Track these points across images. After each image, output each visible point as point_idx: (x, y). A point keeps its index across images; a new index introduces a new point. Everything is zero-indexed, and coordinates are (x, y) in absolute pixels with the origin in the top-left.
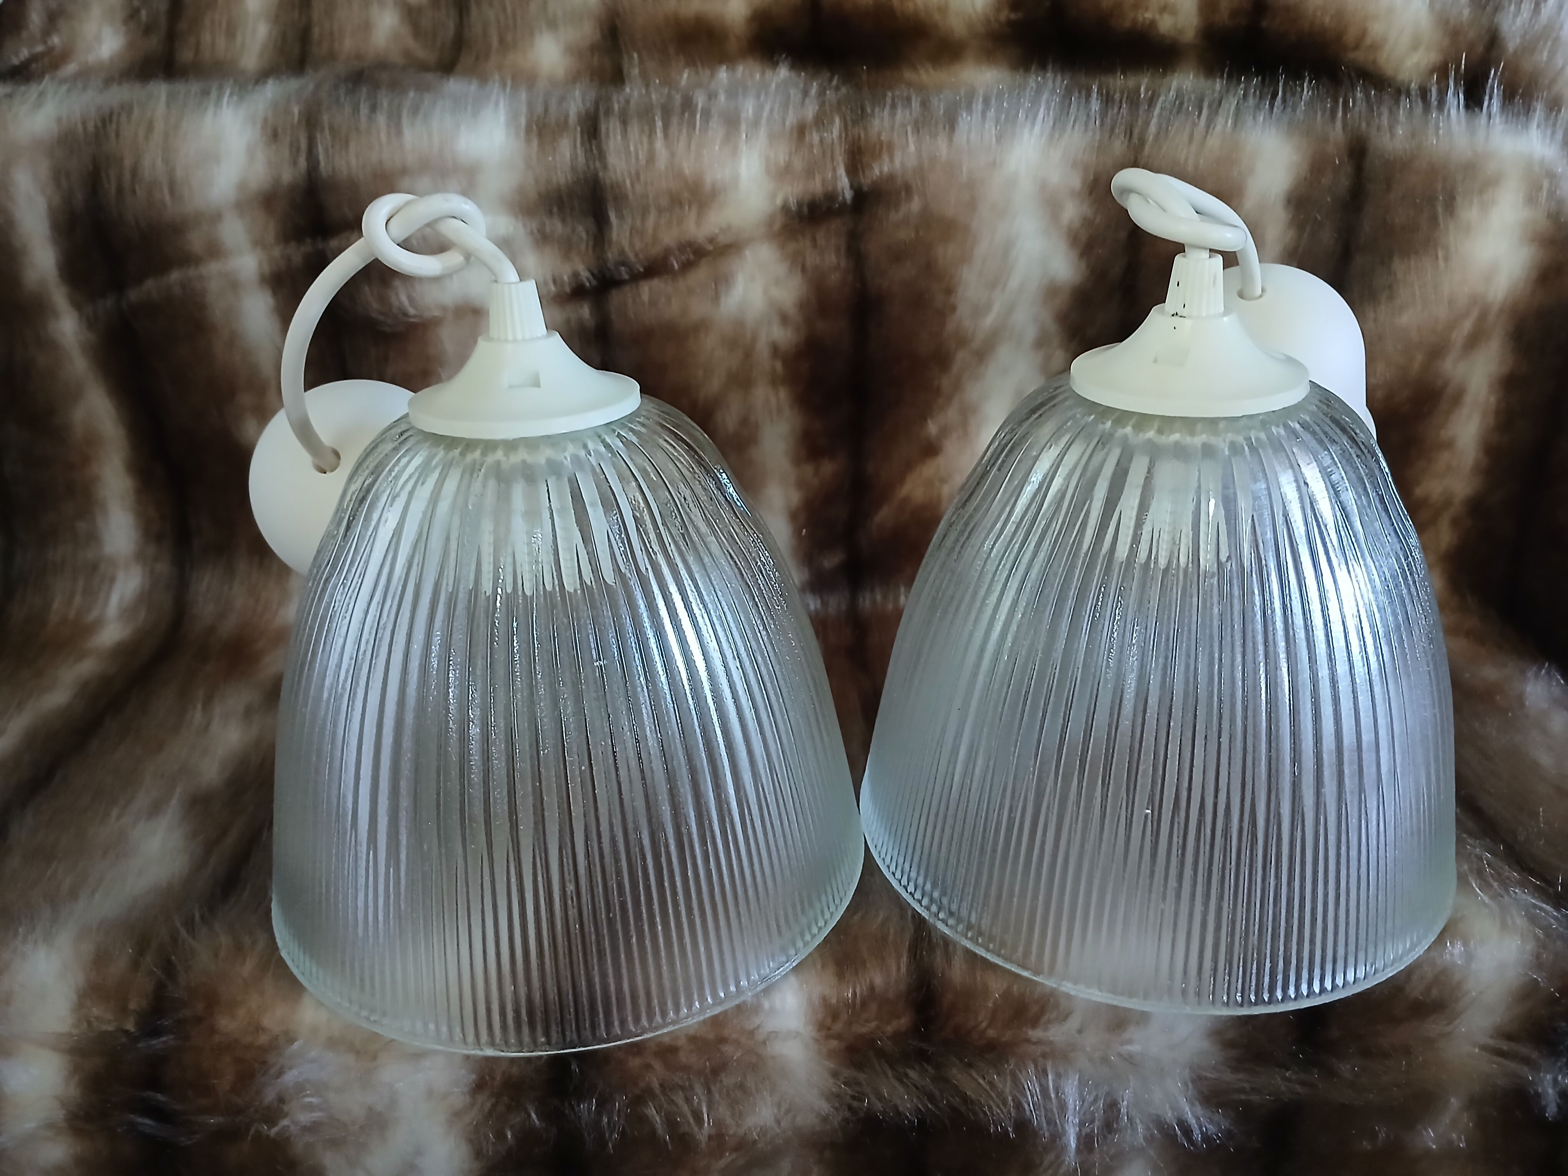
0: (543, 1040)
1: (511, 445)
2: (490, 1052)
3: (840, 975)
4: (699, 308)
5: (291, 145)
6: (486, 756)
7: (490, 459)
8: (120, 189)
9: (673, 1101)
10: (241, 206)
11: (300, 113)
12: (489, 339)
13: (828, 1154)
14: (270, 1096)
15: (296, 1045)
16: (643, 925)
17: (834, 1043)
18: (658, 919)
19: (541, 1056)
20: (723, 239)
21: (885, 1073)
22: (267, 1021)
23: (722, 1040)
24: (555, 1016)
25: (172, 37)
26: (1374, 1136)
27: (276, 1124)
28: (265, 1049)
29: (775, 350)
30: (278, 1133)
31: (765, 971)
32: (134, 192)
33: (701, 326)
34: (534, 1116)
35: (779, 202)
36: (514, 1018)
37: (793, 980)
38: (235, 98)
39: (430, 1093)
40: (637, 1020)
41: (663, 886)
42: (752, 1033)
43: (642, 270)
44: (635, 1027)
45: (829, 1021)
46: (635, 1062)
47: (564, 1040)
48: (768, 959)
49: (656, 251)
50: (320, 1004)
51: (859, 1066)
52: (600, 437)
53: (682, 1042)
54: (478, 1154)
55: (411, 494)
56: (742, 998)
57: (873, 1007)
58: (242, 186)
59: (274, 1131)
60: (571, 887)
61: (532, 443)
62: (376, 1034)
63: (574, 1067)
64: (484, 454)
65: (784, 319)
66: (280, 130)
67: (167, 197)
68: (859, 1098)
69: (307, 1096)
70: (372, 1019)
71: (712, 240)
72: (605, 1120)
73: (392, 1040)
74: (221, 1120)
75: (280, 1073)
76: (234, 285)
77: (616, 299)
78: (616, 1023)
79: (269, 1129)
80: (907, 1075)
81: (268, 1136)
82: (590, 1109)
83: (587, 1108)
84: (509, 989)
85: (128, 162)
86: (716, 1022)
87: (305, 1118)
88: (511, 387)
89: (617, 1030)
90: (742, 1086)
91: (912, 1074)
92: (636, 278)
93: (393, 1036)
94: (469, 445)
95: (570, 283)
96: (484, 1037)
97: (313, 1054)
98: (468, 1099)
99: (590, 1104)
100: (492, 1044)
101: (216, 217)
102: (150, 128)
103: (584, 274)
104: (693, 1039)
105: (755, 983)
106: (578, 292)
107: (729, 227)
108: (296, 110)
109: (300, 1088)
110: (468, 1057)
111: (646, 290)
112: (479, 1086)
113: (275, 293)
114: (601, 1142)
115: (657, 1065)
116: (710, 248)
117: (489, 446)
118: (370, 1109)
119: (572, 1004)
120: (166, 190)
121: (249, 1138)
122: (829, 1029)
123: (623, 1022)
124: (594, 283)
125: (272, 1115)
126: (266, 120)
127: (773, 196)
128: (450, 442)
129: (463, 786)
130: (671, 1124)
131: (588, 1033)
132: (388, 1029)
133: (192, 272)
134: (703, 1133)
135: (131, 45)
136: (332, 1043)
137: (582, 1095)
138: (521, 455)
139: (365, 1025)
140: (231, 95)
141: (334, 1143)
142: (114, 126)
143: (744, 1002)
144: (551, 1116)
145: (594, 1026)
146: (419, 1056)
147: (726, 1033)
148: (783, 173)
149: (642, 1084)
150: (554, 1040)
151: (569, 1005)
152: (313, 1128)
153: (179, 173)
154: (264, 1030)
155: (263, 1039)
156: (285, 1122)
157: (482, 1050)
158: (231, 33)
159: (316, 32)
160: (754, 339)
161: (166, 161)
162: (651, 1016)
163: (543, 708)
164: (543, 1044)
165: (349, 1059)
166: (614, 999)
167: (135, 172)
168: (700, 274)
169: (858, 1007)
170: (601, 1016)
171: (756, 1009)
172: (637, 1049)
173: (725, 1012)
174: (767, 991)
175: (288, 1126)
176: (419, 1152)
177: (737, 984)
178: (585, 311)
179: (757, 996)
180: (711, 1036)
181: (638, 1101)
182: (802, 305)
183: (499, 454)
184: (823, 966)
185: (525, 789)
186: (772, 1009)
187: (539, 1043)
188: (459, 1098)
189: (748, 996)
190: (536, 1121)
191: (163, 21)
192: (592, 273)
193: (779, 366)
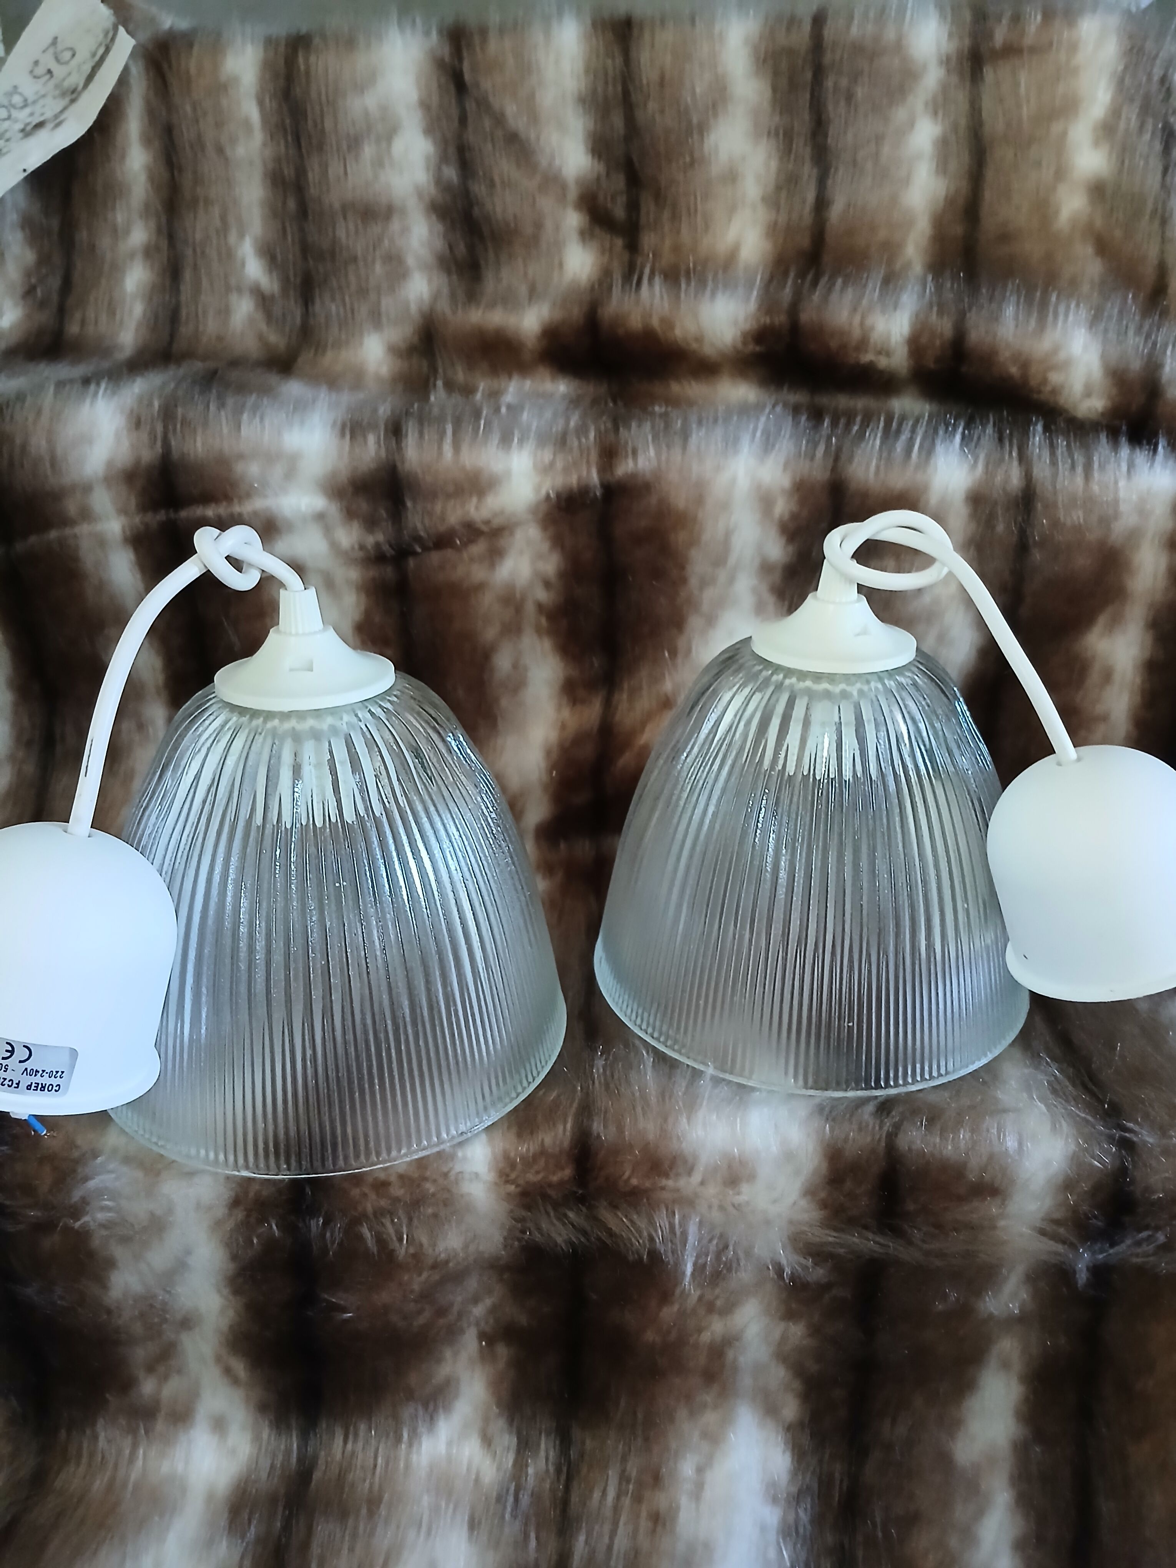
0: (285, 1166)
1: (286, 716)
2: (245, 1173)
3: (519, 1135)
4: (478, 573)
5: (150, 433)
6: (251, 949)
7: (269, 725)
8: (11, 464)
9: (382, 1223)
10: (108, 480)
11: (159, 407)
12: (278, 632)
13: (506, 1276)
14: (76, 1195)
15: (99, 1160)
16: (364, 1084)
17: (512, 1188)
18: (376, 1081)
19: (284, 1180)
20: (497, 522)
21: (548, 1214)
22: (79, 1142)
23: (425, 1179)
24: (294, 1149)
25: (62, 312)
26: (945, 1296)
27: (79, 1220)
28: (77, 1162)
29: (540, 607)
30: (81, 1226)
31: (462, 1128)
32: (22, 466)
33: (481, 587)
34: (274, 1227)
35: (543, 492)
36: (264, 1148)
37: (484, 1137)
38: (109, 392)
39: (198, 1206)
40: (357, 1156)
41: (381, 1055)
42: (446, 1175)
43: (431, 543)
44: (355, 1161)
45: (508, 1170)
46: (355, 1192)
47: (301, 1168)
48: (465, 1120)
49: (442, 528)
50: (123, 1131)
51: (528, 1207)
52: (354, 712)
53: (393, 1179)
54: (234, 1257)
55: (209, 749)
56: (442, 1147)
57: (542, 1162)
58: (110, 464)
59: (77, 1225)
60: (309, 1052)
61: (300, 715)
62: (162, 1156)
63: (308, 1191)
64: (265, 722)
65: (547, 584)
66: (143, 419)
67: (49, 472)
68: (523, 1232)
69: (105, 1199)
70: (159, 1144)
71: (487, 522)
72: (328, 1235)
73: (173, 1161)
74: (39, 1214)
75: (86, 1179)
76: (101, 542)
77: (411, 563)
78: (341, 1158)
79: (75, 1222)
80: (565, 1216)
81: (73, 1228)
82: (318, 1225)
83: (316, 1224)
84: (260, 1125)
85: (18, 441)
86: (421, 1163)
87: (101, 1216)
88: (291, 670)
89: (341, 1163)
90: (435, 1216)
91: (571, 1215)
92: (427, 549)
93: (174, 1158)
94: (254, 713)
95: (373, 551)
96: (241, 1161)
97: (111, 1166)
98: (226, 1211)
99: (318, 1221)
100: (247, 1168)
101: (87, 488)
102: (39, 413)
103: (386, 548)
104: (401, 1177)
105: (453, 1137)
106: (380, 558)
107: (502, 512)
108: (156, 404)
109: (100, 1192)
110: (228, 1178)
111: (435, 557)
112: (235, 1203)
114: (325, 1250)
115: (373, 1196)
116: (485, 528)
117: (269, 715)
118: (152, 1214)
119: (307, 1141)
120: (48, 465)
121: (59, 1228)
122: (508, 1176)
123: (346, 1158)
124: (393, 552)
125: (76, 1211)
126: (132, 411)
127: (537, 489)
128: (242, 711)
129: (232, 970)
130: (381, 1241)
131: (317, 1164)
132: (171, 1152)
133: (68, 531)
134: (402, 1251)
135: (28, 317)
136: (127, 1160)
137: (313, 1212)
138: (292, 723)
139: (155, 1148)
140: (106, 389)
141: (125, 1240)
142: (10, 410)
143: (444, 1150)
144: (288, 1228)
145: (323, 1160)
146: (191, 1174)
147: (428, 1174)
148: (546, 469)
149: (360, 1209)
150: (293, 1167)
151: (305, 1141)
152: (106, 1226)
153: (59, 452)
154: (77, 1147)
155: (76, 1154)
156: (86, 1219)
157: (239, 1171)
158: (112, 312)
159: (184, 312)
160: (523, 600)
161: (50, 441)
162: (368, 1154)
163: (295, 916)
164: (285, 1170)
165: (139, 1174)
166: (340, 1139)
167: (24, 447)
168: (478, 548)
169: (529, 1162)
170: (330, 1151)
171: (452, 1157)
172: (357, 1179)
173: (428, 1156)
174: (461, 1144)
175: (89, 1222)
176: (188, 1252)
177: (439, 1136)
178: (388, 571)
179: (454, 1146)
180: (416, 1175)
181: (356, 1221)
182: (563, 575)
183: (276, 722)
184: (509, 1128)
185: (278, 975)
186: (465, 1158)
187: (282, 1169)
188: (221, 1211)
189: (446, 1146)
190: (276, 1231)
191: (55, 298)
192: (391, 546)
193: (544, 621)
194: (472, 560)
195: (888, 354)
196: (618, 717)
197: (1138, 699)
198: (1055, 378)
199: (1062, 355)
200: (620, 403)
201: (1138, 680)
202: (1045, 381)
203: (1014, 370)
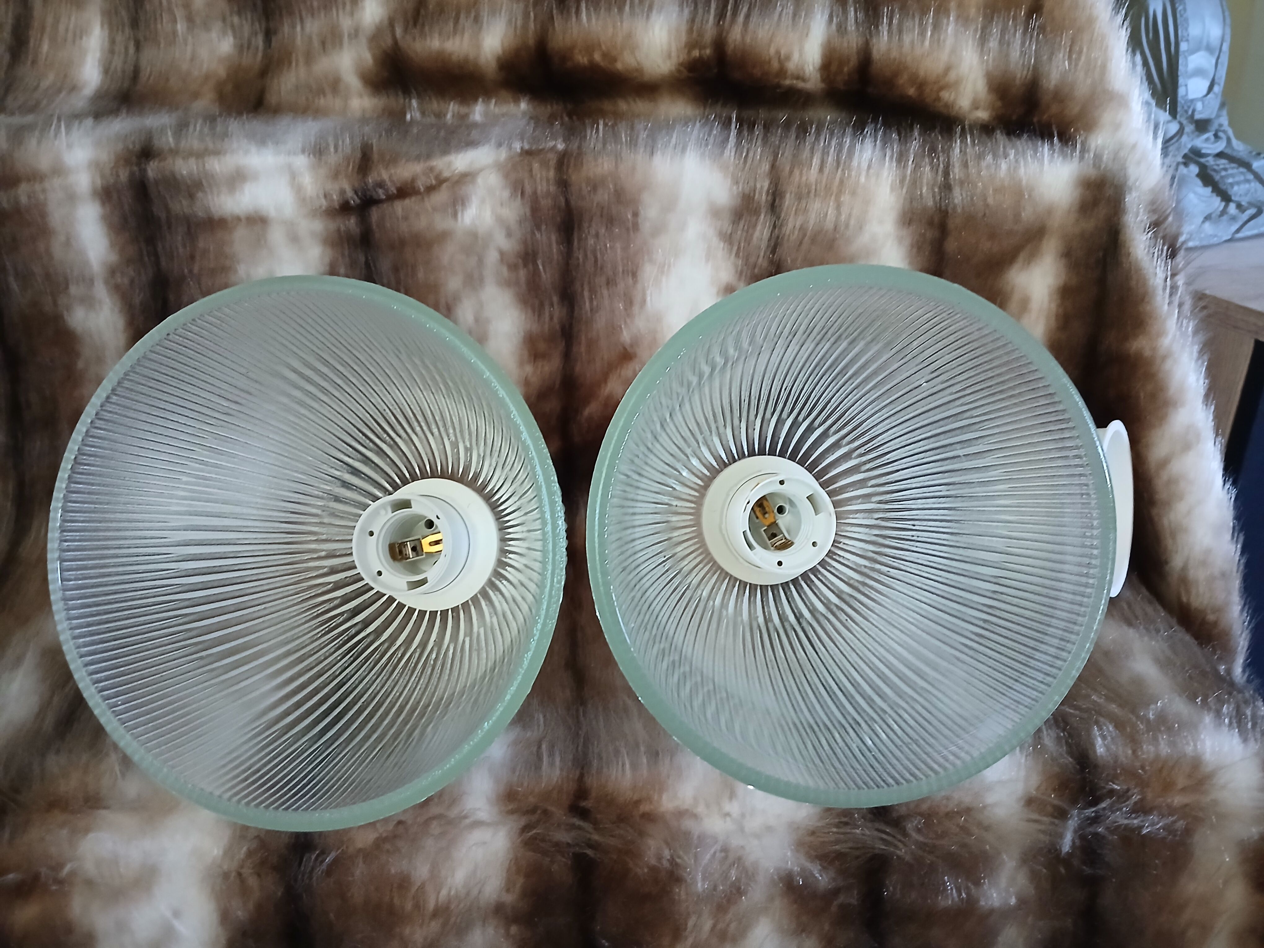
4: (441, 223)
29: (502, 255)
33: (444, 236)
43: (395, 192)
49: (406, 176)
76: (71, 198)
77: (375, 214)
92: (391, 198)
95: (338, 201)
103: (350, 194)
106: (345, 208)
111: (399, 207)
113: (103, 204)
124: (358, 201)
133: (37, 187)
168: (441, 197)
178: (352, 223)
182: (523, 222)
192: (356, 193)
193: (505, 270)
194: (435, 209)
195: (804, 80)
196: (578, 368)
197: (1053, 323)
198: (945, 95)
199: (952, 76)
200: (575, 118)
201: (1053, 306)
202: (938, 99)
203: (911, 91)
